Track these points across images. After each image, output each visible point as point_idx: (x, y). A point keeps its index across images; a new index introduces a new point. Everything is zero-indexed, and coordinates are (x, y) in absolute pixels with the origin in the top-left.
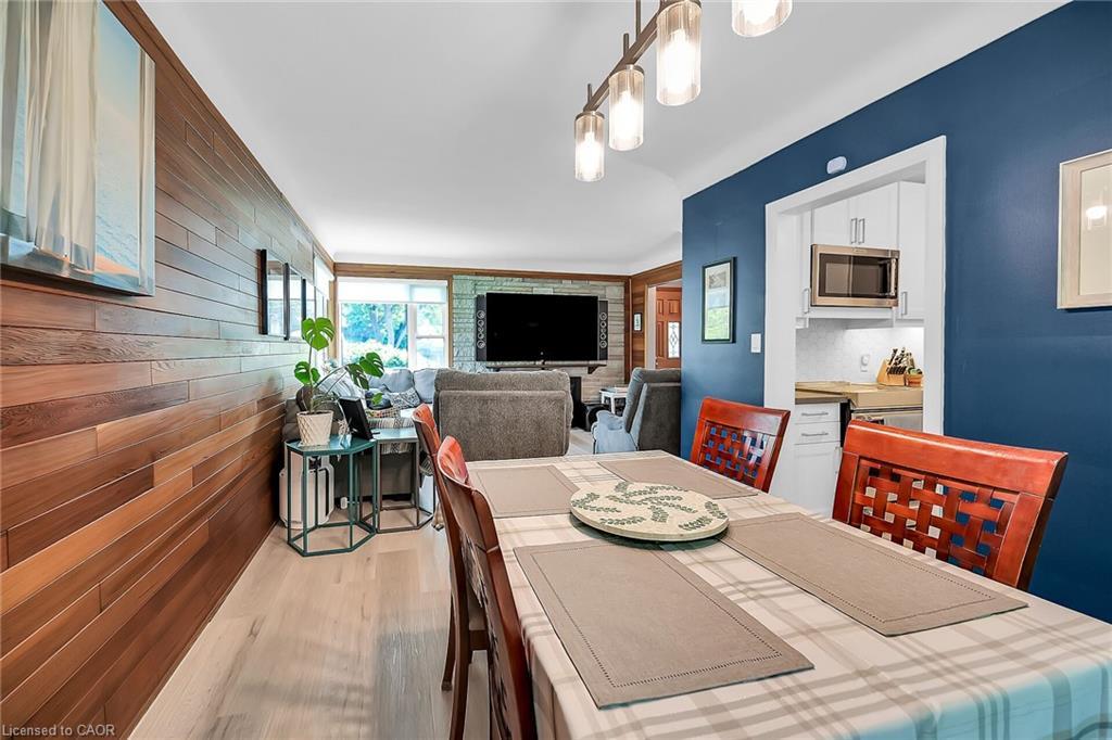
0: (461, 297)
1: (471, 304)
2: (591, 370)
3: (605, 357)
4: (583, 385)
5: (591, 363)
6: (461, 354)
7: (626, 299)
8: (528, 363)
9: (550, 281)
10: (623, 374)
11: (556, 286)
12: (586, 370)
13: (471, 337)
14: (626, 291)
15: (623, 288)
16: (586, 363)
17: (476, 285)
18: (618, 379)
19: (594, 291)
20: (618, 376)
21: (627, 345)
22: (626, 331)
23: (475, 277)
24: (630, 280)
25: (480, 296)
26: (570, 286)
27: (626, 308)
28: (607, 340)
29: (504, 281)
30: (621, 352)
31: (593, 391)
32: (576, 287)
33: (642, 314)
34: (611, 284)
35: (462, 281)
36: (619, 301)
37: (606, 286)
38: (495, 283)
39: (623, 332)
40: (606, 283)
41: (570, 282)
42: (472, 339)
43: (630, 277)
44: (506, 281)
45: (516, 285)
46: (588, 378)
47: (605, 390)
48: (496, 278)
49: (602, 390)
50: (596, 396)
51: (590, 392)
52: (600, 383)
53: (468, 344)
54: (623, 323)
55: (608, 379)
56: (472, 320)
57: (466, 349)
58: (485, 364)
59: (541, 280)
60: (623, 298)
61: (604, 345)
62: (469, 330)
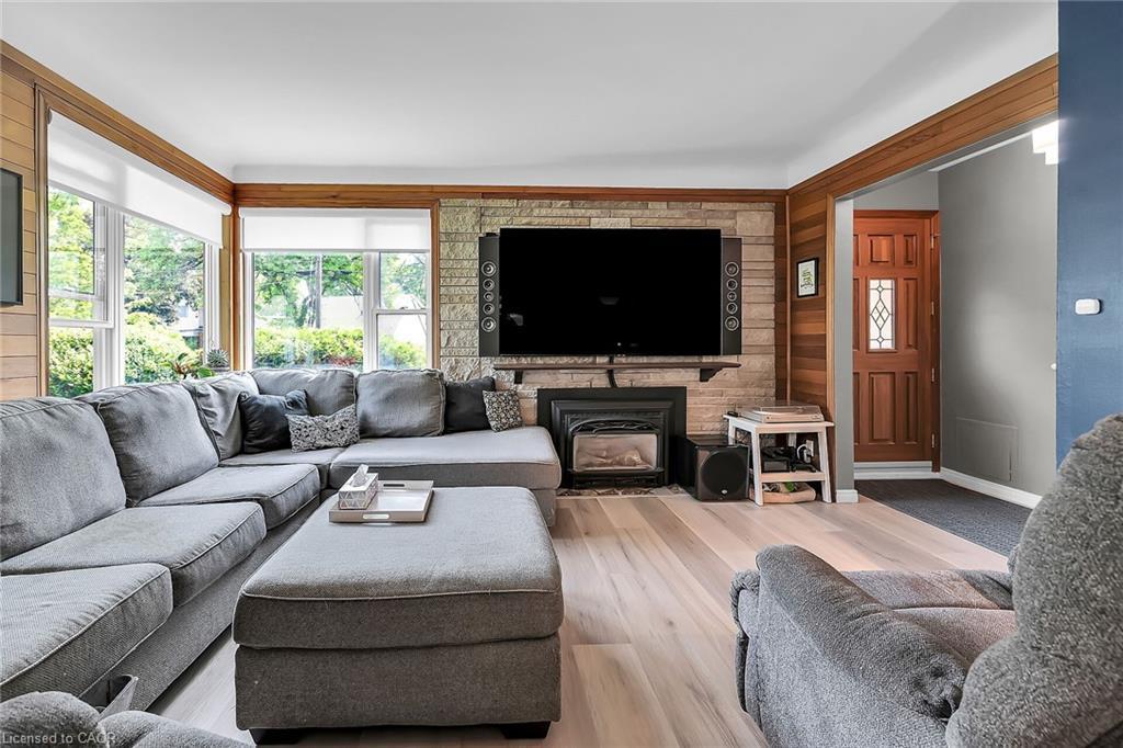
0: (453, 237)
1: (472, 250)
2: (706, 374)
3: (737, 350)
4: (691, 401)
5: (707, 359)
6: (454, 342)
7: (779, 236)
8: (580, 360)
9: (626, 204)
10: (772, 383)
11: (634, 212)
12: (694, 375)
13: (472, 310)
14: (779, 220)
15: (772, 215)
16: (695, 359)
17: (482, 215)
18: (763, 391)
19: (712, 221)
20: (761, 387)
21: (780, 325)
22: (780, 297)
23: (482, 202)
24: (787, 198)
25: (488, 234)
26: (664, 213)
27: (779, 252)
28: (739, 315)
29: (536, 207)
30: (768, 340)
31: (710, 415)
32: (677, 213)
33: (817, 261)
34: (747, 206)
35: (458, 209)
36: (764, 240)
37: (736, 211)
38: (517, 211)
39: (772, 299)
40: (736, 206)
41: (664, 205)
42: (474, 315)
43: (786, 192)
44: (540, 206)
45: (559, 212)
46: (701, 390)
47: (736, 415)
48: (520, 202)
49: (729, 414)
50: (718, 426)
51: (705, 416)
52: (724, 399)
53: (467, 324)
54: (772, 282)
55: (743, 393)
56: (475, 281)
57: (462, 334)
58: (498, 361)
59: (606, 204)
60: (772, 234)
61: (734, 325)
62: (467, 299)
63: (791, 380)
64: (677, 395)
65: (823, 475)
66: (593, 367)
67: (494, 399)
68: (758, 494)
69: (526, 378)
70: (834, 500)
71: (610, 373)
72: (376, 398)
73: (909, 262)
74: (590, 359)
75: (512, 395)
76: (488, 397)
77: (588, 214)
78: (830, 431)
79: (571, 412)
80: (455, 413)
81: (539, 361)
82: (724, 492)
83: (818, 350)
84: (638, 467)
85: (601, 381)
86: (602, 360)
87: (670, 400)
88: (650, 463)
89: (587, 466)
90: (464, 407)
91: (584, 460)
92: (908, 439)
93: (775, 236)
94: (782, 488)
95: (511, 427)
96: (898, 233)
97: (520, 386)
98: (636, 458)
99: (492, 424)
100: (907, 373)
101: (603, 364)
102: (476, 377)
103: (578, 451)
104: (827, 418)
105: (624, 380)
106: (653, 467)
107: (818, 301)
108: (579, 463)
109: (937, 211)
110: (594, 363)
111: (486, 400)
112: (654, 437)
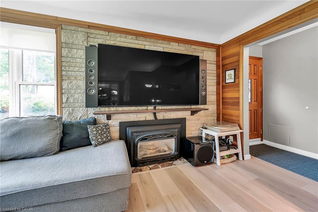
0: (70, 46)
1: (82, 53)
2: (193, 113)
3: (205, 103)
4: (188, 123)
5: (193, 107)
6: (71, 100)
7: (218, 61)
8: (140, 108)
9: (160, 41)
10: (216, 115)
11: (165, 46)
12: (189, 113)
13: (82, 84)
14: (218, 55)
15: (215, 53)
16: (189, 107)
17: (88, 37)
18: (212, 118)
19: (195, 53)
20: (212, 116)
21: (218, 94)
22: (218, 83)
23: (88, 30)
24: (221, 47)
25: (91, 46)
26: (177, 47)
27: (218, 67)
28: (206, 90)
29: (118, 37)
30: (214, 99)
31: (195, 128)
32: (182, 48)
33: (235, 70)
34: (207, 49)
35: (73, 32)
36: (213, 62)
37: (203, 51)
38: (108, 37)
39: (215, 84)
40: (204, 48)
41: (177, 44)
42: (83, 86)
43: (220, 45)
44: (120, 37)
45: (130, 41)
46: (191, 119)
47: (206, 128)
48: (110, 34)
49: (202, 128)
50: (197, 132)
51: (193, 129)
52: (200, 122)
53: (79, 91)
54: (215, 78)
55: (206, 119)
56: (84, 69)
57: (76, 96)
58: (98, 109)
59: (153, 40)
60: (215, 61)
61: (204, 93)
62: (79, 78)
63: (222, 114)
64: (182, 121)
65: (239, 150)
66: (147, 111)
67: (94, 129)
68: (218, 161)
69: (113, 117)
70: (243, 159)
71: (155, 114)
72: (4, 136)
73: (255, 74)
74: (145, 108)
75: (106, 126)
76: (91, 129)
77: (144, 44)
78: (242, 134)
79: (136, 132)
80: (67, 139)
81: (120, 109)
82: (205, 162)
83: (236, 103)
84: (167, 153)
85: (150, 117)
86: (151, 108)
87: (180, 123)
88: (172, 150)
89: (144, 155)
90: (75, 135)
91: (142, 153)
92: (255, 131)
93: (217, 61)
94: (226, 157)
95: (104, 143)
96: (252, 64)
97: (110, 121)
98: (166, 149)
99: (93, 142)
100: (254, 110)
101: (151, 110)
102: (85, 117)
103: (140, 148)
104: (241, 129)
105: (161, 116)
106: (173, 152)
107: (236, 85)
108: (140, 155)
109: (262, 58)
110: (147, 110)
111: (89, 130)
112: (174, 139)
